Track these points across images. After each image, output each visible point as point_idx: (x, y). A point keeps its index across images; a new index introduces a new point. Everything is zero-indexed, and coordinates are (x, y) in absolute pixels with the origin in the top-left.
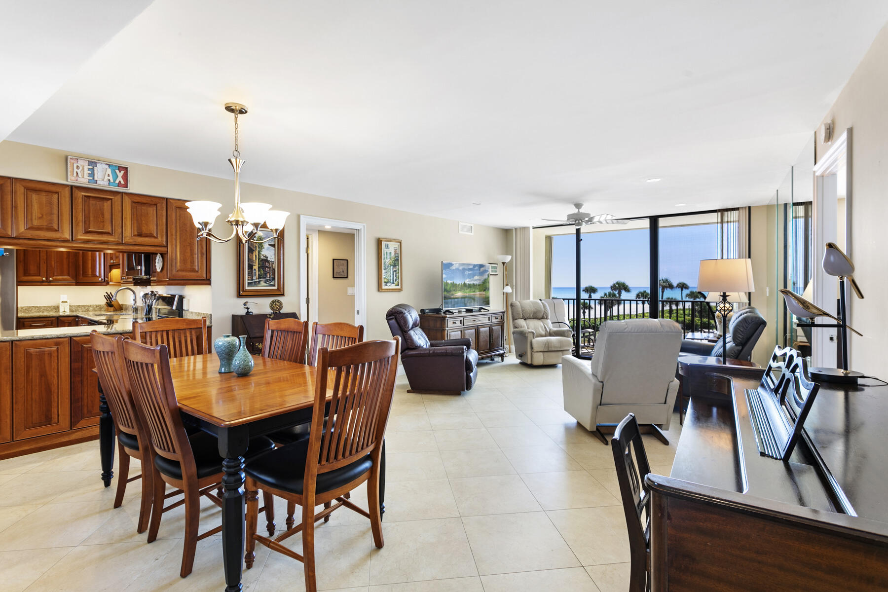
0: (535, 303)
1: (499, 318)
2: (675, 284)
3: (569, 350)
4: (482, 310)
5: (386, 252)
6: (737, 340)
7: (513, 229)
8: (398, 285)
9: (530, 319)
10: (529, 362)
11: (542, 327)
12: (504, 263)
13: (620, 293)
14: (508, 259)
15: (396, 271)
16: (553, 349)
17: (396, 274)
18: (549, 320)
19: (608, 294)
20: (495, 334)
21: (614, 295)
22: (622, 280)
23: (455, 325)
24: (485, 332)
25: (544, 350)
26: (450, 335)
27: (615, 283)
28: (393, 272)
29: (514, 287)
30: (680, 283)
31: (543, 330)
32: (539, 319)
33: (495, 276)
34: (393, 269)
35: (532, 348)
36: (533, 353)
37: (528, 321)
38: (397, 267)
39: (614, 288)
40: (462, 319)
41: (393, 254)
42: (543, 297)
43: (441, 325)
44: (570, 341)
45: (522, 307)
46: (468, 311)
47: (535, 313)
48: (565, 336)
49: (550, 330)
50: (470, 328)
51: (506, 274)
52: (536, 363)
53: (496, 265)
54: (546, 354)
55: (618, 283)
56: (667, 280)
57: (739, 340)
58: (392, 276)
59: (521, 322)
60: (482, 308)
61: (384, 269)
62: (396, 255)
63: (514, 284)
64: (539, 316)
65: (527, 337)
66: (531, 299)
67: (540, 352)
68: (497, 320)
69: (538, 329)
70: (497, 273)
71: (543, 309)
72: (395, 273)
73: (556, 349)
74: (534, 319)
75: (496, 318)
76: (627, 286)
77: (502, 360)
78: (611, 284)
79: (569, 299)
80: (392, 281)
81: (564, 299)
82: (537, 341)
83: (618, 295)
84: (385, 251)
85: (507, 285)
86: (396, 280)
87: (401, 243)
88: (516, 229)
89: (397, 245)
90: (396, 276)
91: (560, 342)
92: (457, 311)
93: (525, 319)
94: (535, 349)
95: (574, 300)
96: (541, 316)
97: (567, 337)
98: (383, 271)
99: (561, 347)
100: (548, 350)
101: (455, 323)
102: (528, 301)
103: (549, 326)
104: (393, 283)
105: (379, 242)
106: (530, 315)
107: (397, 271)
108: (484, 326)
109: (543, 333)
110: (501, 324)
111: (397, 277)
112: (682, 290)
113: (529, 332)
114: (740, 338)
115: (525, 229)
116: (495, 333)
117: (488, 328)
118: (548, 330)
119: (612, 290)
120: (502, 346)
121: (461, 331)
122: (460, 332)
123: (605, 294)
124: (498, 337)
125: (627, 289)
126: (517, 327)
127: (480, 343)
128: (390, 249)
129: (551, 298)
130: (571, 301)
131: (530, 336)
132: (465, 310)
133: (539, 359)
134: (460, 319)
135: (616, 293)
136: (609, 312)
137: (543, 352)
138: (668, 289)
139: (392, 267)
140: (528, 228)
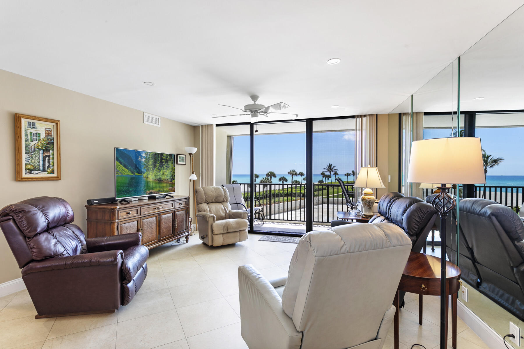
0: (216, 189)
1: (184, 203)
2: (298, 173)
3: (245, 230)
4: (167, 197)
5: (31, 133)
6: (413, 231)
7: (200, 126)
8: (54, 173)
9: (212, 203)
10: (210, 244)
11: (222, 209)
12: (190, 154)
13: (271, 178)
14: (194, 150)
15: (49, 156)
16: (232, 231)
17: (49, 160)
18: (228, 203)
19: (265, 179)
20: (178, 220)
21: (268, 179)
22: (272, 171)
23: (129, 216)
24: (168, 218)
25: (224, 232)
26: (121, 227)
27: (268, 172)
28: (44, 158)
29: (200, 175)
30: (300, 173)
31: (223, 212)
32: (220, 203)
33: (183, 166)
34: (43, 153)
35: (212, 231)
36: (214, 236)
37: (210, 205)
38: (51, 152)
39: (268, 175)
40: (139, 209)
41: (43, 136)
42: (225, 183)
43: (110, 217)
44: (246, 223)
45: (205, 193)
46: (150, 198)
47: (217, 197)
48: (242, 218)
49: (229, 211)
50: (151, 216)
51: (192, 164)
52: (216, 244)
53: (185, 156)
54: (225, 235)
55: (270, 172)
56: (294, 171)
57: (415, 230)
58: (41, 162)
59: (205, 206)
60: (167, 195)
61: (26, 153)
62: (50, 137)
63: (200, 173)
64: (219, 200)
65: (208, 221)
66: (214, 185)
67: (220, 234)
68: (181, 206)
69: (220, 212)
70: (185, 163)
71: (224, 194)
72: (47, 159)
73: (234, 230)
74: (216, 202)
75: (180, 204)
76: (275, 174)
77: (187, 241)
78: (267, 173)
79: (244, 184)
80: (41, 168)
81: (241, 184)
82: (218, 225)
83: (270, 179)
84: (29, 132)
85: (193, 173)
86: (49, 167)
87: (57, 124)
88: (202, 126)
89: (50, 126)
90: (49, 162)
91: (238, 223)
92: (137, 199)
93: (208, 203)
94: (216, 232)
95: (248, 184)
96: (222, 199)
97: (243, 218)
98: (24, 156)
99: (238, 228)
100: (227, 231)
101: (129, 213)
102: (211, 187)
103: (229, 208)
104: (44, 170)
105: (16, 119)
106: (212, 199)
107: (51, 157)
108: (166, 213)
109: (223, 215)
110: (185, 209)
111: (51, 163)
112: (301, 176)
113: (210, 217)
114: (416, 228)
115: (210, 126)
116: (178, 217)
117: (172, 214)
118: (228, 212)
119: (267, 176)
120: (186, 229)
121: (138, 221)
122: (136, 222)
123: (263, 179)
124: (182, 222)
125: (275, 176)
126: (201, 210)
127: (161, 230)
128: (38, 129)
129: (231, 183)
130: (246, 186)
131: (210, 220)
132: (147, 198)
133: (219, 240)
134: (137, 209)
135: (269, 178)
136: (265, 189)
137: (222, 234)
138: (295, 176)
139: (41, 151)
140: (212, 125)
